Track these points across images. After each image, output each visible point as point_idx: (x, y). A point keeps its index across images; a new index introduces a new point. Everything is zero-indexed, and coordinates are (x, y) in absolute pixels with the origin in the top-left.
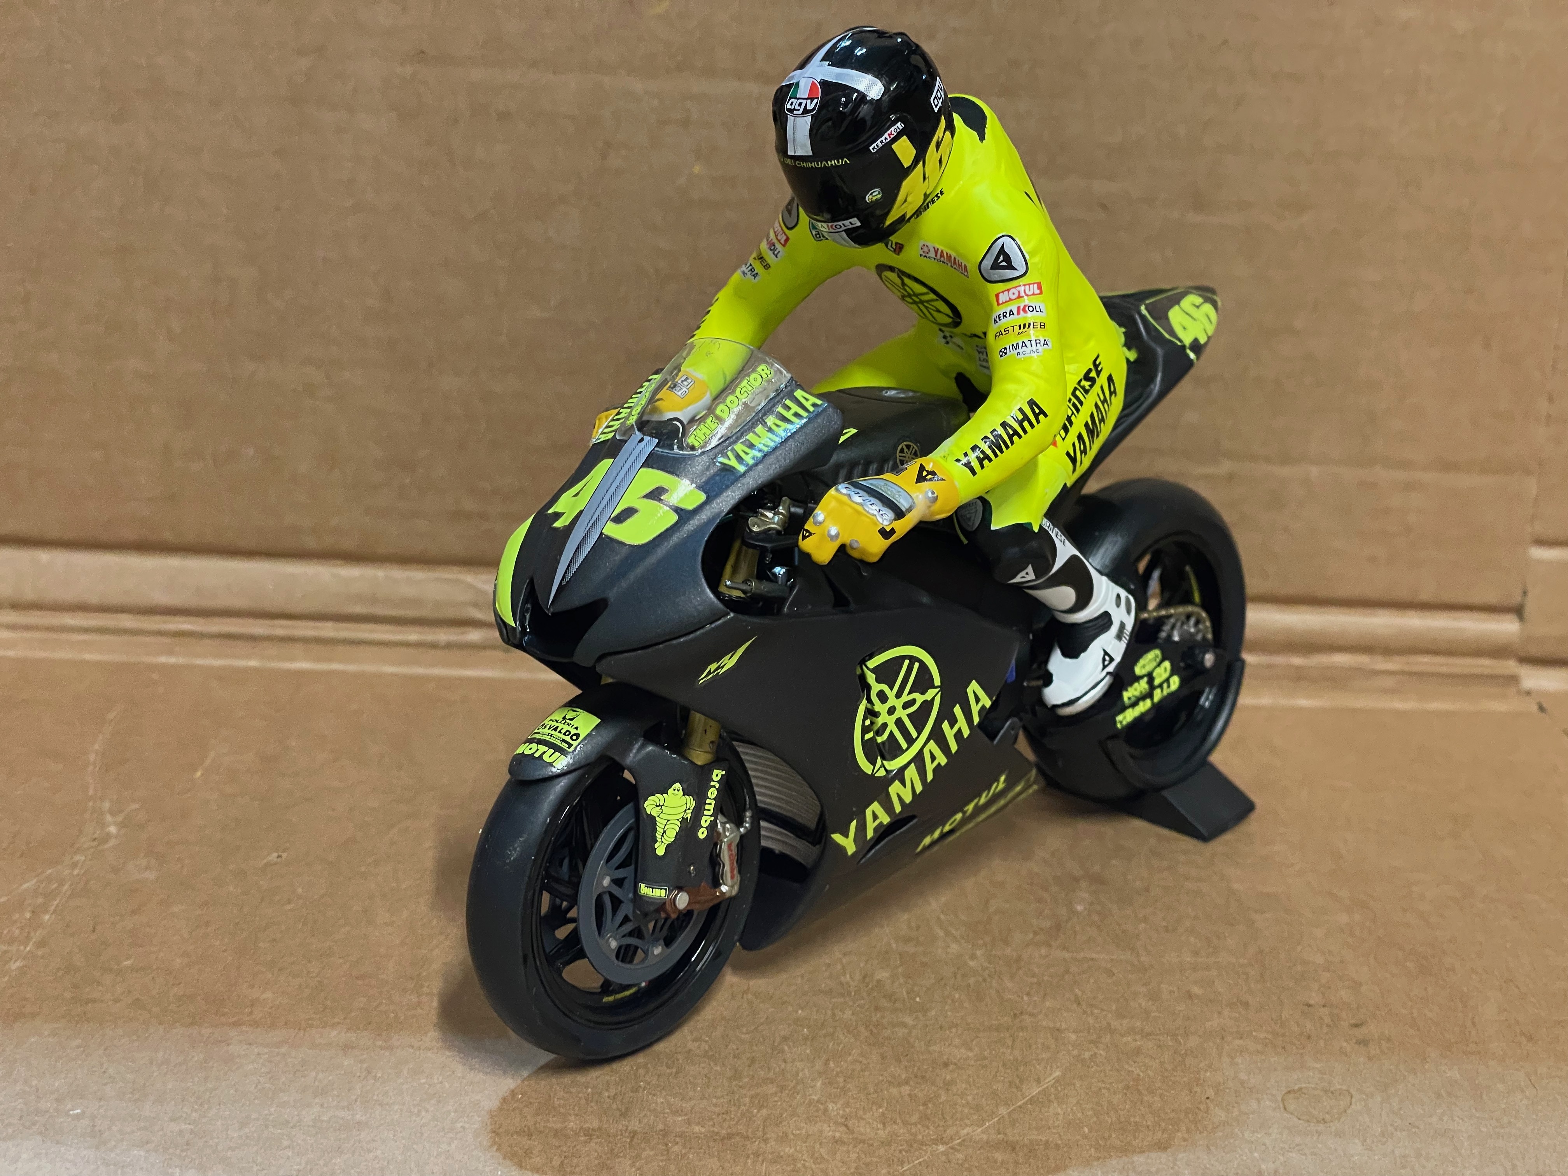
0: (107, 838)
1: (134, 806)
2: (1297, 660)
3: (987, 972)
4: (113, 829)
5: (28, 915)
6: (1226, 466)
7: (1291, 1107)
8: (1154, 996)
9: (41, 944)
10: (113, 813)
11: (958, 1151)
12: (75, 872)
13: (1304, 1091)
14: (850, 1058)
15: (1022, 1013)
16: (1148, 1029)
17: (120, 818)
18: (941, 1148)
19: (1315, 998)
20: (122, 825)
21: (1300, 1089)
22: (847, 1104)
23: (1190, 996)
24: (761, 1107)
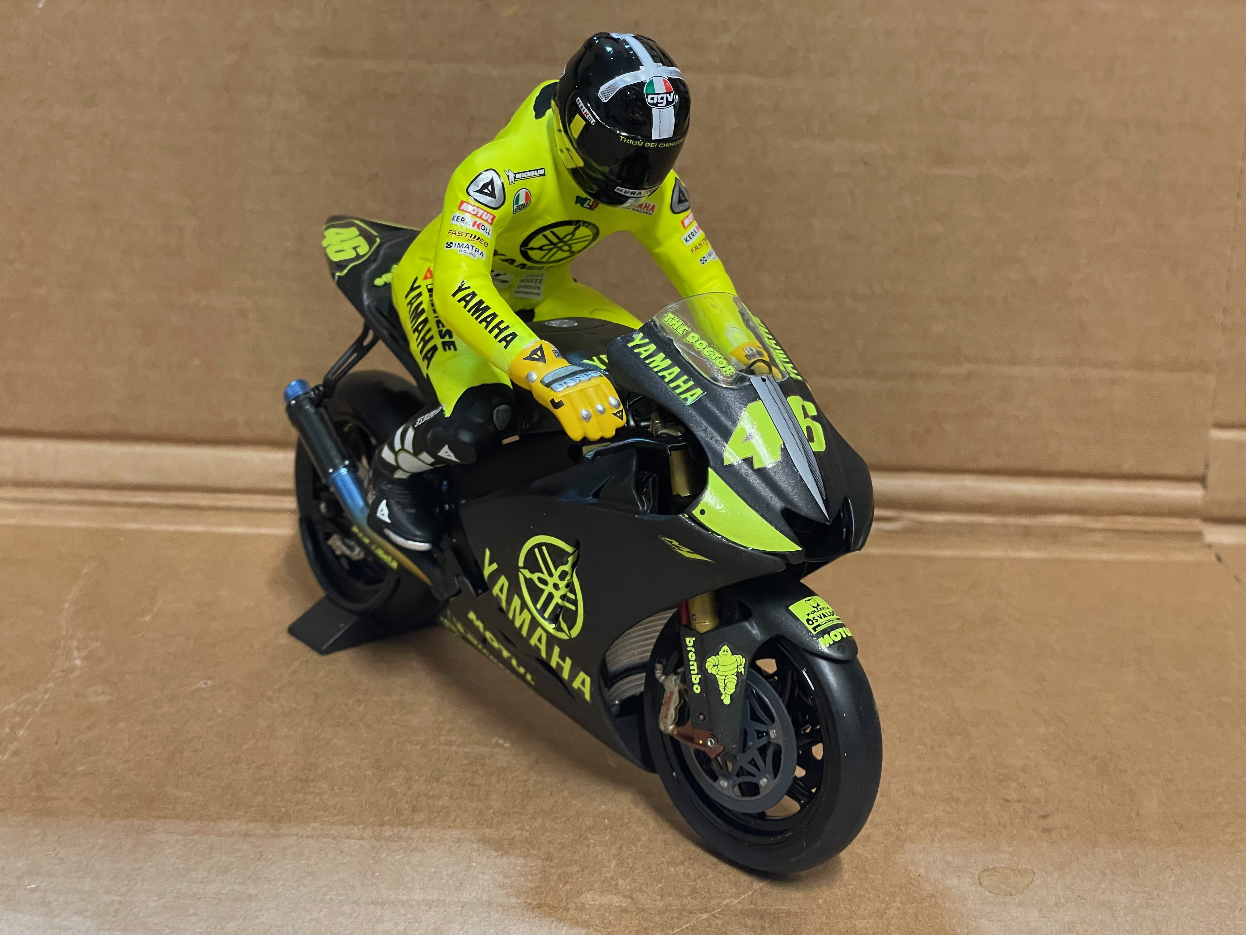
0: (75, 668)
1: (97, 644)
2: (1024, 521)
4: (78, 662)
5: (7, 730)
6: (966, 367)
7: (985, 883)
9: (16, 753)
10: (79, 649)
11: (718, 918)
12: (47, 696)
13: (997, 869)
14: (639, 844)
17: (84, 653)
18: (705, 916)
19: (1014, 796)
20: (84, 659)
21: (994, 868)
22: (634, 881)
23: (913, 793)
24: (566, 883)
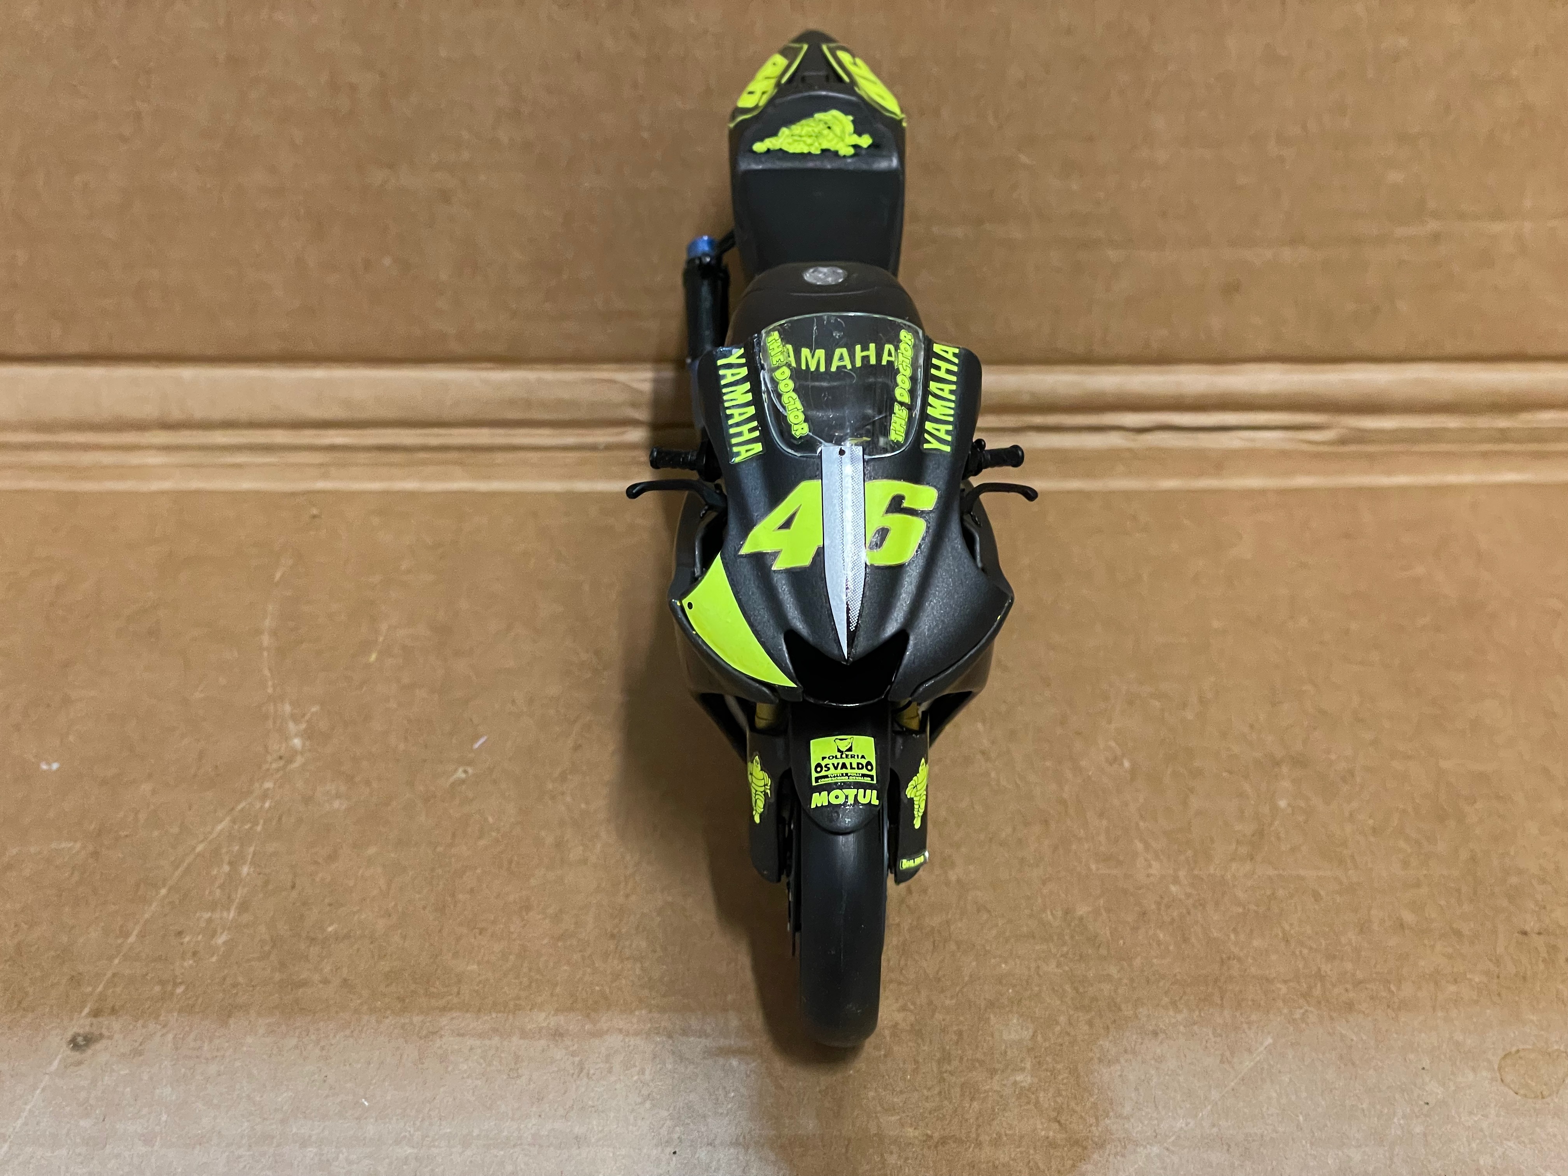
0: (294, 753)
1: (315, 708)
3: (1191, 901)
4: (297, 742)
5: (226, 868)
6: (1432, 226)
7: (1508, 1078)
8: (1363, 928)
9: (244, 907)
10: (295, 718)
11: (1173, 1152)
12: (267, 805)
13: (1522, 1054)
14: (1058, 1028)
15: (1229, 958)
16: (1360, 975)
17: (302, 726)
18: (1155, 1150)
19: (1531, 925)
20: (306, 736)
21: (1518, 1051)
22: (1059, 1093)
23: (1401, 926)
24: (972, 1099)
